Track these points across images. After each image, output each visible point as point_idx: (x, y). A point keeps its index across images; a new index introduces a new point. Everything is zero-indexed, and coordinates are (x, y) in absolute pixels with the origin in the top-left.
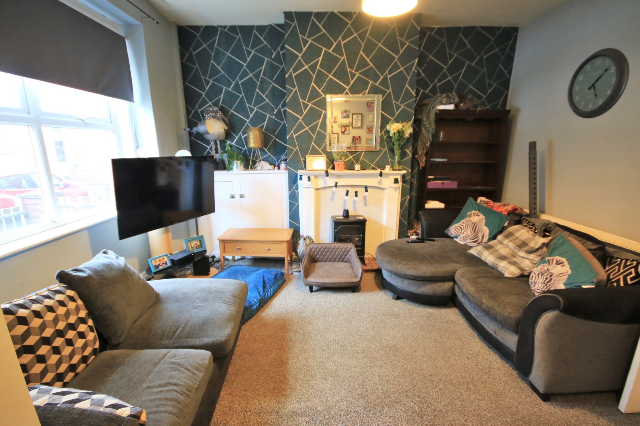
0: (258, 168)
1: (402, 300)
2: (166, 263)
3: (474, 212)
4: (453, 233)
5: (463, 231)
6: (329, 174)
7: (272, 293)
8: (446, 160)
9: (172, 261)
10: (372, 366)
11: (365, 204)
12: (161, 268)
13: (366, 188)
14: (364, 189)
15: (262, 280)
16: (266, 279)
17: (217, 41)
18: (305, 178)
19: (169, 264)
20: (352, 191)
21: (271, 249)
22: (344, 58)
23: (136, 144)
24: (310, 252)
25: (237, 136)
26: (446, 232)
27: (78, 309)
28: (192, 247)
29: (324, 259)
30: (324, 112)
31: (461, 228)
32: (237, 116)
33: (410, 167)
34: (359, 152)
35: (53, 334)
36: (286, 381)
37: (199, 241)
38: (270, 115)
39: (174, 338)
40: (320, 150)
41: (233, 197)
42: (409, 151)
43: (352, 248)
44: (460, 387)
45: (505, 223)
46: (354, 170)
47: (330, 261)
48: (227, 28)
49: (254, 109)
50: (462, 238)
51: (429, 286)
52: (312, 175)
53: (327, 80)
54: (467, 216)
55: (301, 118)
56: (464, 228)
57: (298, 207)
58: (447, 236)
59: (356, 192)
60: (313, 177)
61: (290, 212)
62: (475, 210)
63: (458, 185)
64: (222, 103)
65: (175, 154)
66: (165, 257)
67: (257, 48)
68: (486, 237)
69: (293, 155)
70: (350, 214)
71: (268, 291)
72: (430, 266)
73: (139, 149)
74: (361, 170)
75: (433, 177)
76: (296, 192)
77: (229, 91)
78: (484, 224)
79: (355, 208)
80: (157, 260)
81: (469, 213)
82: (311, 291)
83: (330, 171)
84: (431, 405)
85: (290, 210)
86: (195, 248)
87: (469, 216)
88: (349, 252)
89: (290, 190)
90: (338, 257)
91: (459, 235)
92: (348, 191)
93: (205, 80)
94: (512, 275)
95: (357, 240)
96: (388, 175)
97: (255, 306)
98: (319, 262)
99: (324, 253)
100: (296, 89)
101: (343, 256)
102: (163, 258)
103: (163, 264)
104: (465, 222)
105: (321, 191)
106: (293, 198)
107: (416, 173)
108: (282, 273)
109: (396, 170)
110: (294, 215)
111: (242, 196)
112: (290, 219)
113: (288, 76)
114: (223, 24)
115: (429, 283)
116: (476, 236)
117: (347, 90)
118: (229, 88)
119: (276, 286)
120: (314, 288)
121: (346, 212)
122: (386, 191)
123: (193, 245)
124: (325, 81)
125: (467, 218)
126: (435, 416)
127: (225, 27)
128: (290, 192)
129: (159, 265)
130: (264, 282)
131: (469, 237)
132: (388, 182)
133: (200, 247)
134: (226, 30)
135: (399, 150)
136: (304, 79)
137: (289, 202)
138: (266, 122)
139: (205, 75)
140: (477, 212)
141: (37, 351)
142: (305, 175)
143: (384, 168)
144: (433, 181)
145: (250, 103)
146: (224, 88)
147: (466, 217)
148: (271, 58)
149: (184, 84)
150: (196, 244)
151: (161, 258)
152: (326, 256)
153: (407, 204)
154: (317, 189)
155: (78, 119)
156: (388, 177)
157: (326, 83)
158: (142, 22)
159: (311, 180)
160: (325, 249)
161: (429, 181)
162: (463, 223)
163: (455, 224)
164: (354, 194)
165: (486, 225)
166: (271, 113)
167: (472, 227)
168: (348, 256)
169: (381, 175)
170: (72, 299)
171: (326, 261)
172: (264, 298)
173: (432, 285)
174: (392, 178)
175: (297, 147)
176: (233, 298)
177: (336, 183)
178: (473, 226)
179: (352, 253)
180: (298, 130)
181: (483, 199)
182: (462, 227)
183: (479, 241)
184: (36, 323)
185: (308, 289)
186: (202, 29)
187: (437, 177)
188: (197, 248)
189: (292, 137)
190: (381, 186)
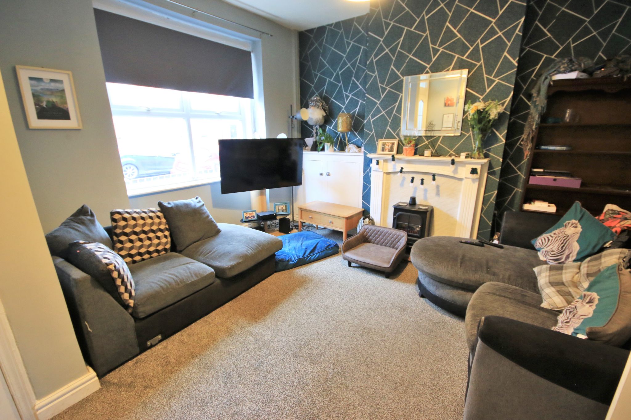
0: (346, 150)
1: (425, 299)
2: (254, 217)
3: (574, 221)
4: (538, 244)
5: (549, 244)
6: (395, 159)
7: (315, 258)
8: (564, 148)
9: (258, 216)
10: (333, 334)
11: (438, 194)
12: (249, 219)
13: (434, 176)
14: (431, 177)
15: (314, 246)
16: (319, 245)
17: (325, 39)
18: (374, 162)
19: (256, 218)
20: (418, 179)
21: (334, 223)
22: (427, 34)
23: (254, 129)
24: (364, 232)
25: (334, 121)
26: (533, 242)
27: (160, 224)
28: (279, 210)
29: (376, 241)
30: (401, 95)
31: (549, 240)
32: (336, 103)
33: (502, 156)
34: (436, 137)
35: (140, 231)
36: (266, 315)
37: (285, 206)
38: (362, 100)
39: (205, 257)
40: (394, 134)
41: (321, 174)
42: (501, 136)
43: (403, 237)
44: (388, 383)
45: (607, 242)
46: (423, 155)
47: (381, 245)
48: (333, 26)
49: (349, 96)
50: (544, 252)
51: (447, 290)
52: (381, 159)
53: (406, 61)
54: (563, 226)
55: (379, 102)
56: (552, 240)
57: (370, 189)
58: (532, 248)
59: (422, 180)
60: (382, 161)
61: (363, 193)
62: (576, 219)
63: (582, 184)
64: (325, 93)
65: (277, 136)
66: (254, 213)
67: (354, 39)
68: (572, 256)
69: (369, 139)
70: (418, 201)
71: (314, 255)
72: (450, 268)
73: (255, 133)
74: (432, 156)
75: (541, 170)
76: (370, 174)
77: (331, 81)
78: (576, 239)
79: (426, 198)
80: (248, 213)
81: (567, 222)
82: (350, 265)
83: (397, 157)
84: (344, 379)
85: (364, 191)
86: (281, 211)
87: (566, 226)
88: (400, 239)
89: (364, 172)
90: (390, 242)
91: (543, 248)
92: (413, 178)
93: (315, 74)
94: (552, 307)
95: (418, 231)
96: (463, 164)
97: (293, 262)
98: (372, 243)
99: (377, 236)
100: (376, 75)
101: (394, 243)
102: (252, 213)
103: (251, 217)
104: (557, 233)
105: (392, 175)
106: (367, 180)
107: (525, 165)
108: (336, 245)
109: (474, 158)
110: (366, 197)
111: (328, 175)
112: (363, 200)
113: (370, 62)
114: (330, 23)
115: (449, 287)
116: (562, 252)
117: (427, 69)
118: (331, 79)
119: (323, 254)
120: (353, 264)
121: (413, 200)
122: (463, 182)
123: (280, 208)
124: (405, 62)
125: (562, 229)
126: (338, 387)
127: (331, 25)
128: (364, 174)
129: (249, 217)
130: (315, 248)
131: (552, 253)
132: (464, 172)
133: (285, 210)
134: (332, 28)
135: (480, 134)
136: (384, 63)
137: (363, 183)
138: (358, 108)
139: (315, 70)
140: (577, 222)
141: (130, 236)
142: (375, 158)
143: (458, 155)
144: (538, 175)
145: (346, 91)
146: (328, 79)
147: (561, 227)
148: (366, 46)
149: (300, 79)
150: (282, 208)
151: (251, 213)
152: (378, 239)
153: (493, 200)
154: (388, 174)
155: (215, 113)
156: (465, 166)
157: (405, 64)
158: (260, 38)
159: (379, 163)
160: (378, 232)
161: (534, 175)
162: (555, 234)
163: (546, 234)
164: (420, 181)
165: (577, 241)
166: (363, 99)
167: (562, 241)
168: (399, 243)
169: (453, 162)
170: (158, 217)
171: (377, 244)
172: (306, 258)
173: (451, 290)
174: (469, 168)
175: (374, 131)
176: (257, 246)
177: (402, 168)
178: (564, 240)
179: (402, 240)
180: (375, 114)
181: (615, 207)
182: (551, 238)
183: (562, 261)
184: (132, 222)
185: (346, 263)
186: (315, 31)
187: (546, 171)
188: (282, 211)
189: (369, 121)
190: (457, 176)
